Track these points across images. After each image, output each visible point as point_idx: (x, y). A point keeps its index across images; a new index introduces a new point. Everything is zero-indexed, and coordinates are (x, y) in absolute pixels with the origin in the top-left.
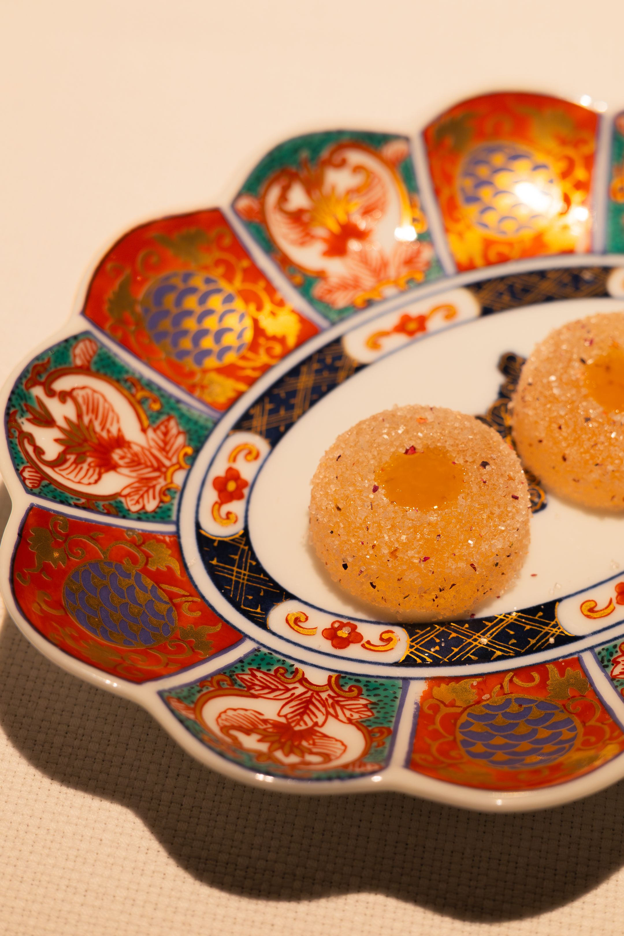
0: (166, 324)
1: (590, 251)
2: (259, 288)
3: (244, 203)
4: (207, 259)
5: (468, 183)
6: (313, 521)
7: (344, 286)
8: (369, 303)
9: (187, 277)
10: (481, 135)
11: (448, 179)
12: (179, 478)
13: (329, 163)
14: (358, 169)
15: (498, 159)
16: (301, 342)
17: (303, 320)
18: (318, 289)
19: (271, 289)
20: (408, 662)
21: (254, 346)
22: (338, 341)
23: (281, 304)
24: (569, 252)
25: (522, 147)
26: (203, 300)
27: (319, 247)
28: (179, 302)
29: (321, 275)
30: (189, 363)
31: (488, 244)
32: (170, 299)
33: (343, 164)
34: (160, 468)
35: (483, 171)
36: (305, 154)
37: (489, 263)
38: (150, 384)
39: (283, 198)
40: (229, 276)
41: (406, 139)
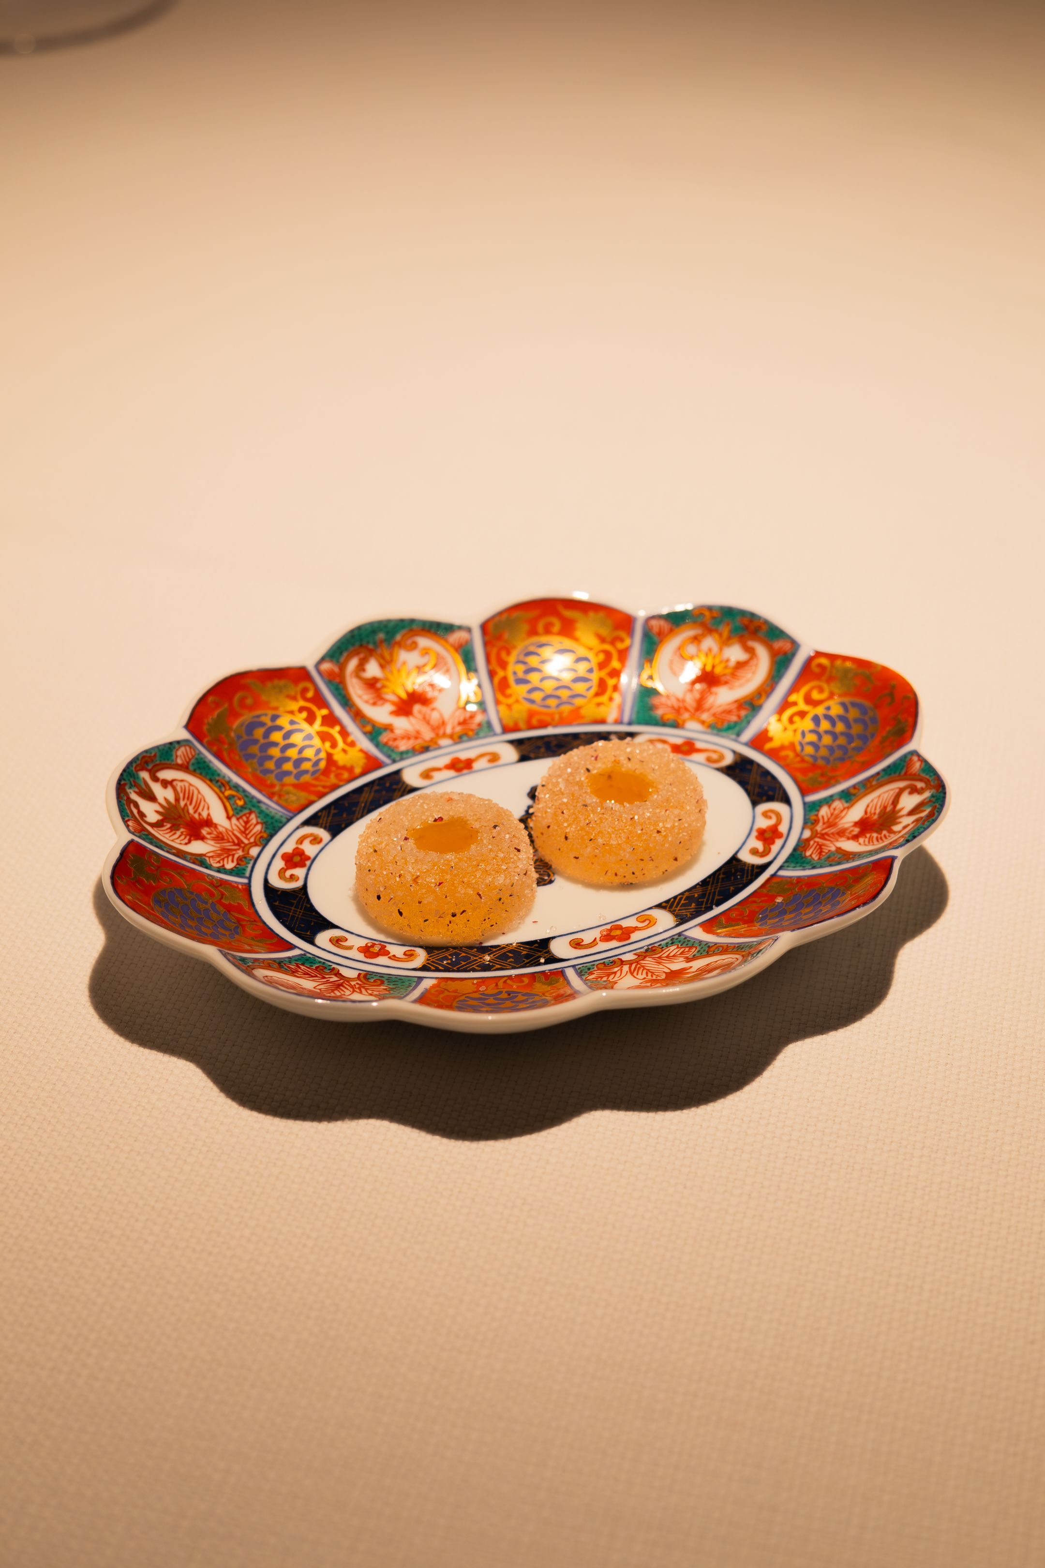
0: (255, 749)
1: (618, 722)
2: (335, 731)
3: (326, 666)
4: (294, 706)
5: (520, 669)
6: (359, 867)
7: (407, 737)
8: (425, 749)
9: (275, 718)
10: (533, 632)
11: (503, 665)
12: (254, 851)
13: (399, 644)
14: (426, 652)
15: (546, 652)
16: (364, 773)
17: (368, 756)
18: (384, 737)
19: (344, 733)
20: (424, 968)
21: (326, 772)
22: (398, 773)
23: (353, 744)
24: (603, 722)
25: (567, 643)
26: (287, 736)
27: (389, 708)
28: (267, 735)
29: (389, 728)
30: (271, 779)
31: (531, 714)
32: (259, 733)
33: (414, 646)
34: (239, 843)
35: (533, 661)
36: (381, 636)
37: (531, 727)
38: (237, 787)
39: (361, 667)
40: (310, 720)
41: (469, 630)
